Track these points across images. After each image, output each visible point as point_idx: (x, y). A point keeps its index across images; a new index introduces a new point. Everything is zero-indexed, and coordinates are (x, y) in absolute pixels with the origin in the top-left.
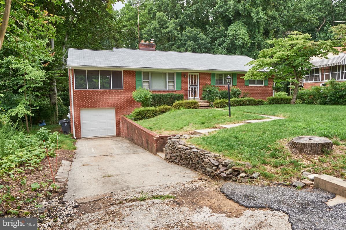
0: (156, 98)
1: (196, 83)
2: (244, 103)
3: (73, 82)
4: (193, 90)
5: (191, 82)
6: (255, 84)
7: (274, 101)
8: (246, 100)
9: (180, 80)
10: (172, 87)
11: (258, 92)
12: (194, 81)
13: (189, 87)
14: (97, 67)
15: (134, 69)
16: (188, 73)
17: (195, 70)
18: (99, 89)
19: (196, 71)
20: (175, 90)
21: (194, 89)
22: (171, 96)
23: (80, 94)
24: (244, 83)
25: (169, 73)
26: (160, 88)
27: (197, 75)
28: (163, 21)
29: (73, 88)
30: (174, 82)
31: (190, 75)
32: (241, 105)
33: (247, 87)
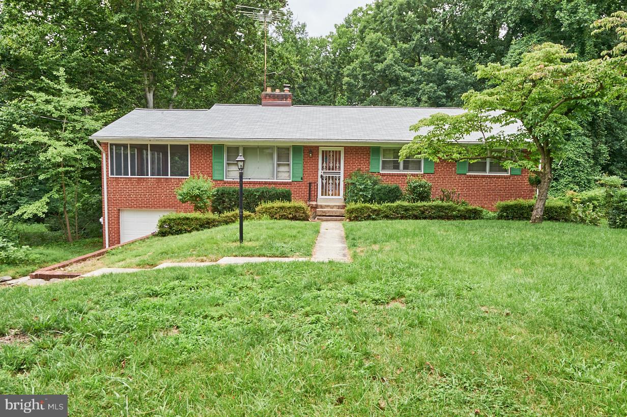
0: (233, 195)
1: (336, 167)
2: (423, 213)
3: (107, 165)
4: (331, 181)
5: (325, 165)
6: (485, 170)
7: (508, 212)
8: (430, 207)
9: (301, 161)
10: (285, 175)
11: (493, 190)
12: (333, 163)
13: (322, 176)
14: (143, 139)
15: (202, 141)
16: (317, 147)
17: (335, 142)
18: (147, 177)
19: (337, 144)
20: (291, 181)
21: (333, 180)
22: (263, 192)
23: (118, 184)
24: (453, 169)
25: (278, 148)
26: (259, 177)
27: (340, 152)
28: (378, 49)
29: (107, 175)
30: (289, 164)
31: (323, 151)
32: (416, 217)
33: (463, 177)
